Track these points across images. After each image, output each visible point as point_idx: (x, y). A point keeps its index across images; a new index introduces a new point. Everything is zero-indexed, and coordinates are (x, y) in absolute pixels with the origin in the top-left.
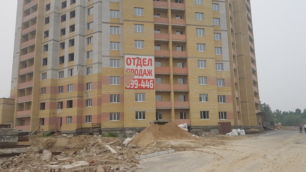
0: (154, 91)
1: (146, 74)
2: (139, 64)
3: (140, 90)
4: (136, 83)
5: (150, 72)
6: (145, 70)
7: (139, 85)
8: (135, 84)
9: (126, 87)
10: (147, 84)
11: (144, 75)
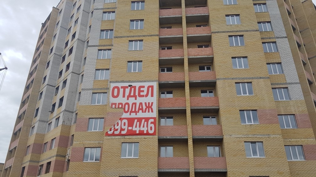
0: (156, 137)
1: (142, 109)
2: (132, 94)
3: (131, 137)
4: (125, 125)
5: (149, 107)
6: (141, 104)
7: (130, 128)
8: (123, 127)
9: (107, 132)
10: (144, 127)
11: (138, 112)
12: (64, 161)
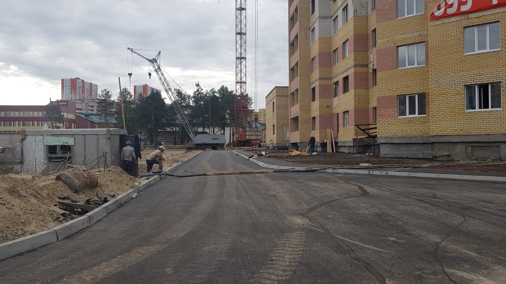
3: (481, 14)
9: (433, 13)
12: (368, 73)
